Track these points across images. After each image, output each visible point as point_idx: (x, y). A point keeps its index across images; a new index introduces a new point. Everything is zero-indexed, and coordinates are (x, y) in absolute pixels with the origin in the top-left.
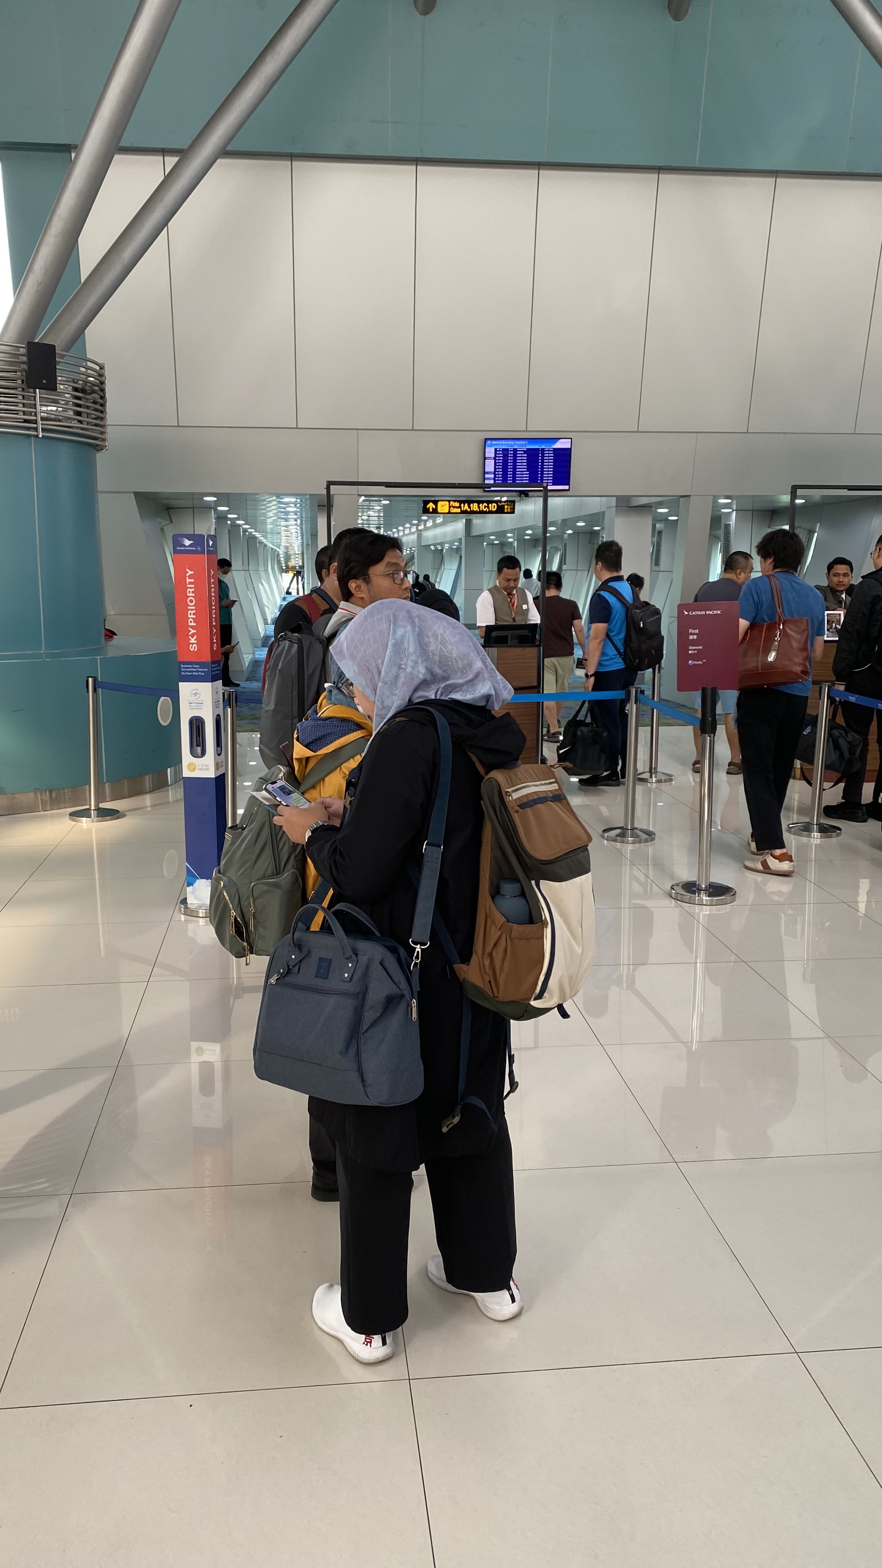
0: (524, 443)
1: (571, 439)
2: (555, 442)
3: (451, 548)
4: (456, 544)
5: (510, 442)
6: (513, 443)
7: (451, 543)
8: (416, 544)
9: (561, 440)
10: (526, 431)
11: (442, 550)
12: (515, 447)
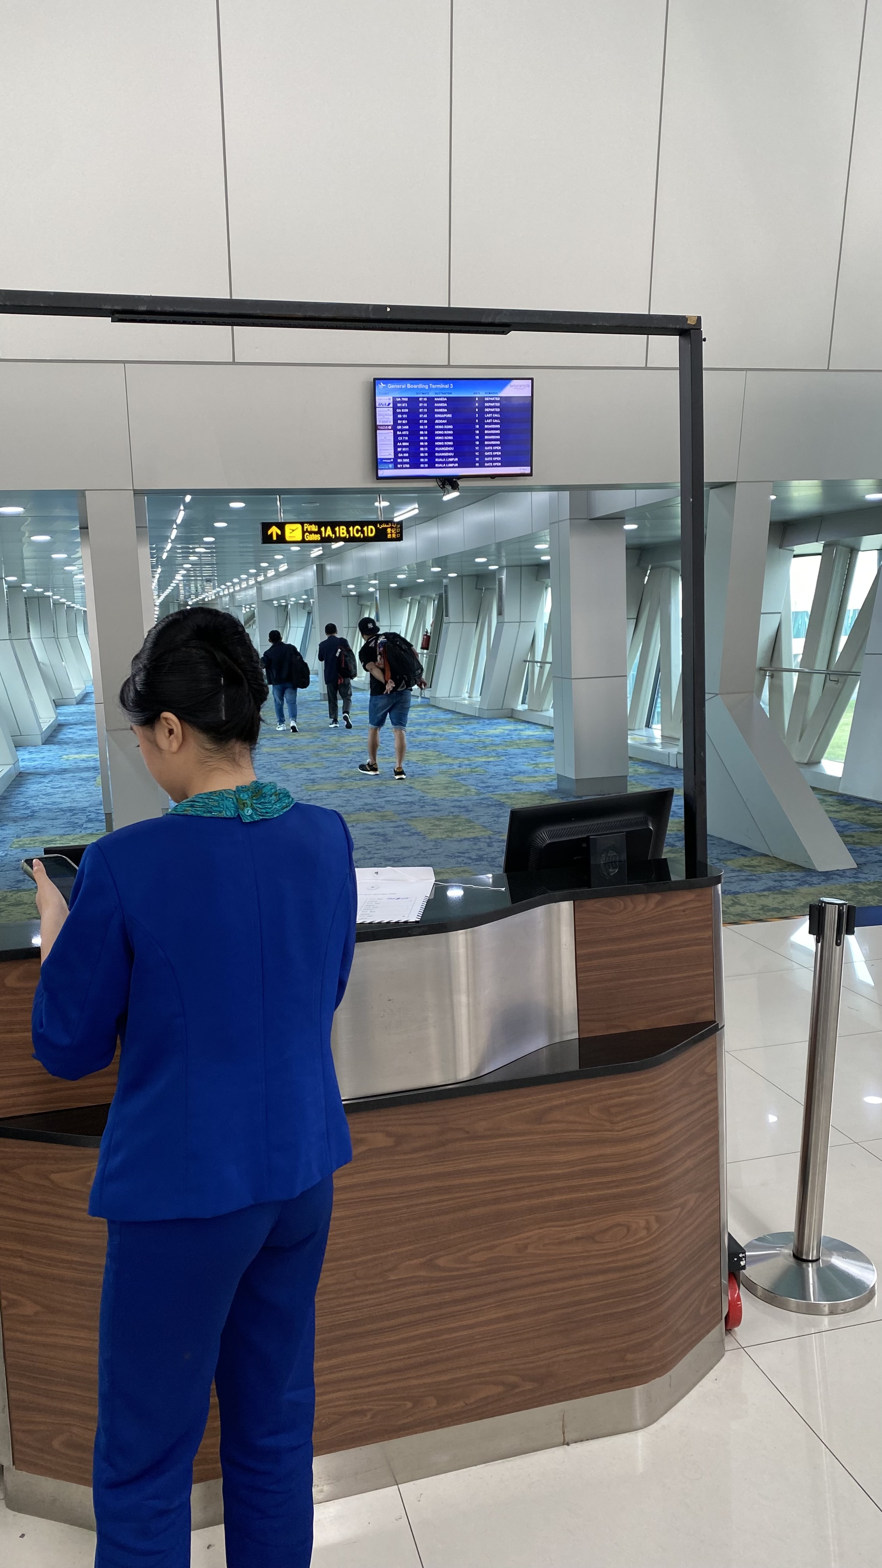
0: (447, 386)
1: (532, 379)
2: (503, 387)
3: (297, 603)
4: (305, 597)
5: (420, 386)
6: (427, 387)
7: (298, 597)
8: (255, 600)
9: (514, 382)
10: (449, 366)
11: (286, 606)
12: (432, 395)
